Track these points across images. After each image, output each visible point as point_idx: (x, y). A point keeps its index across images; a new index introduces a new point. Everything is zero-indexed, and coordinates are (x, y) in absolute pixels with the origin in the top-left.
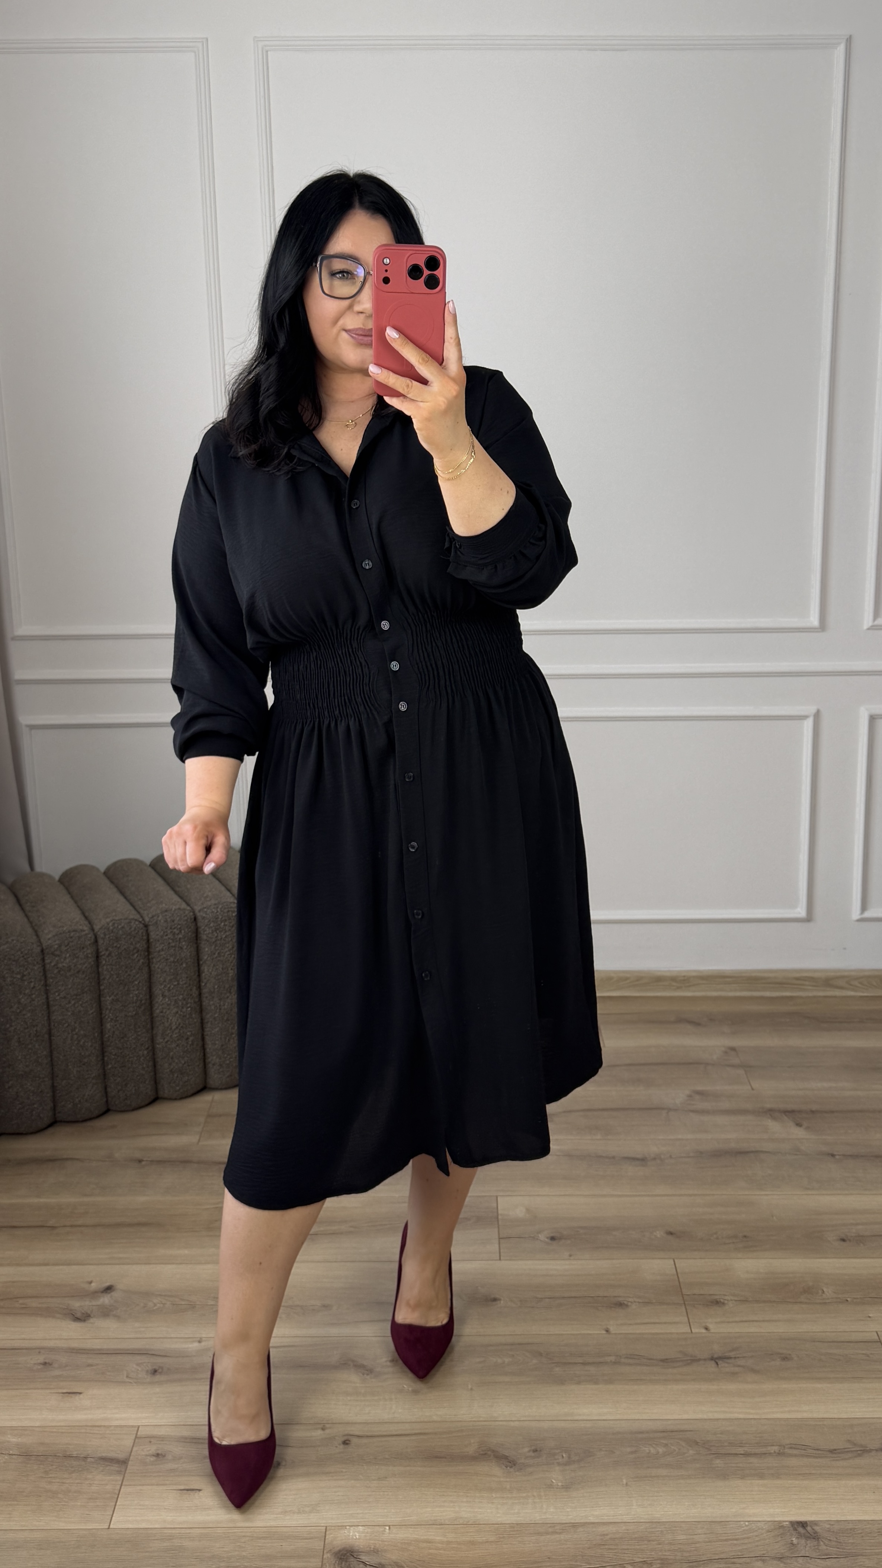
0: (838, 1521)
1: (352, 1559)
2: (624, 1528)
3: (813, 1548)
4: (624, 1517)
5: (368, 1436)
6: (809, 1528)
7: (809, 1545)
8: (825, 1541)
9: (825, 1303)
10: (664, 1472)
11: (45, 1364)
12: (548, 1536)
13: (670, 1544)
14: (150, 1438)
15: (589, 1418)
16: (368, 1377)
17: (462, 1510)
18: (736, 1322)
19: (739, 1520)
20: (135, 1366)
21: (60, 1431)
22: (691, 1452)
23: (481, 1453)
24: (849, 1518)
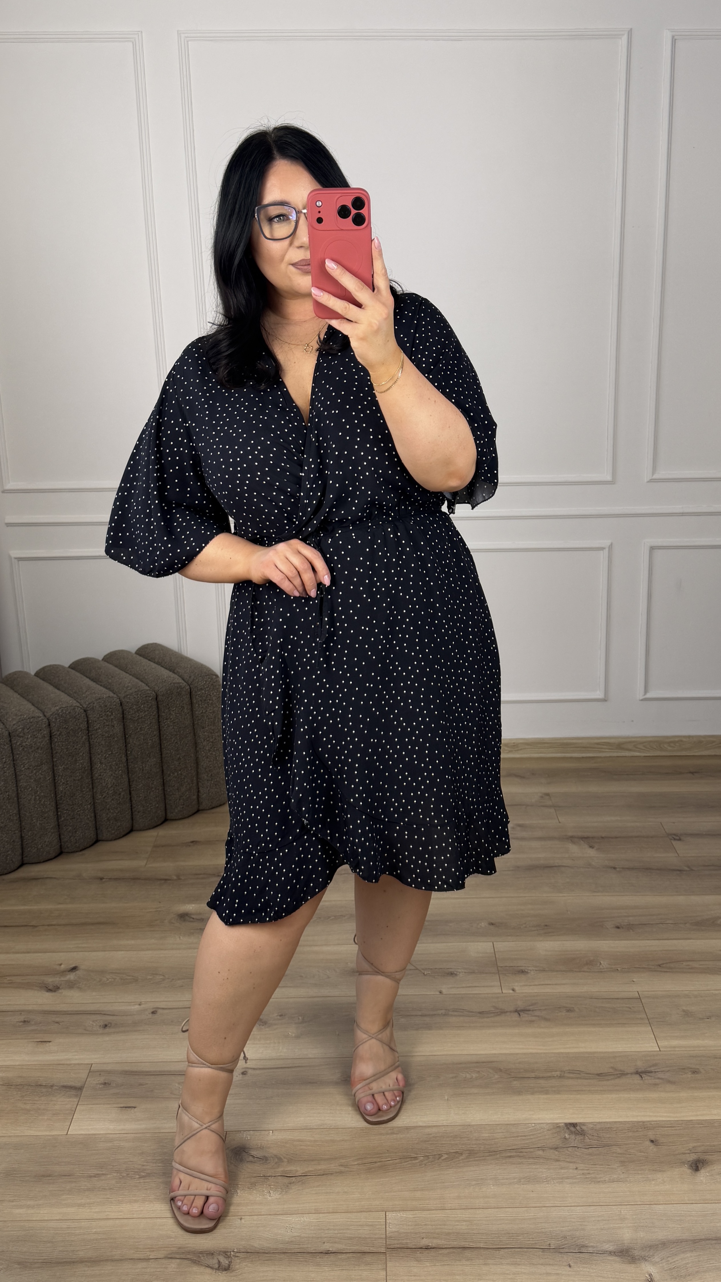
0: (599, 1123)
1: (244, 1154)
2: (444, 1129)
3: (581, 1141)
4: (445, 1122)
5: (260, 1069)
6: (578, 1128)
7: (577, 1139)
8: (589, 1136)
9: (602, 971)
10: (475, 1091)
11: (25, 1021)
12: (388, 1136)
13: (477, 1140)
14: (100, 1072)
15: (423, 1054)
16: (263, 1027)
17: (327, 1118)
18: (535, 985)
19: (528, 1122)
20: (91, 1023)
21: (34, 1068)
22: (496, 1076)
23: (343, 1079)
24: (607, 1120)
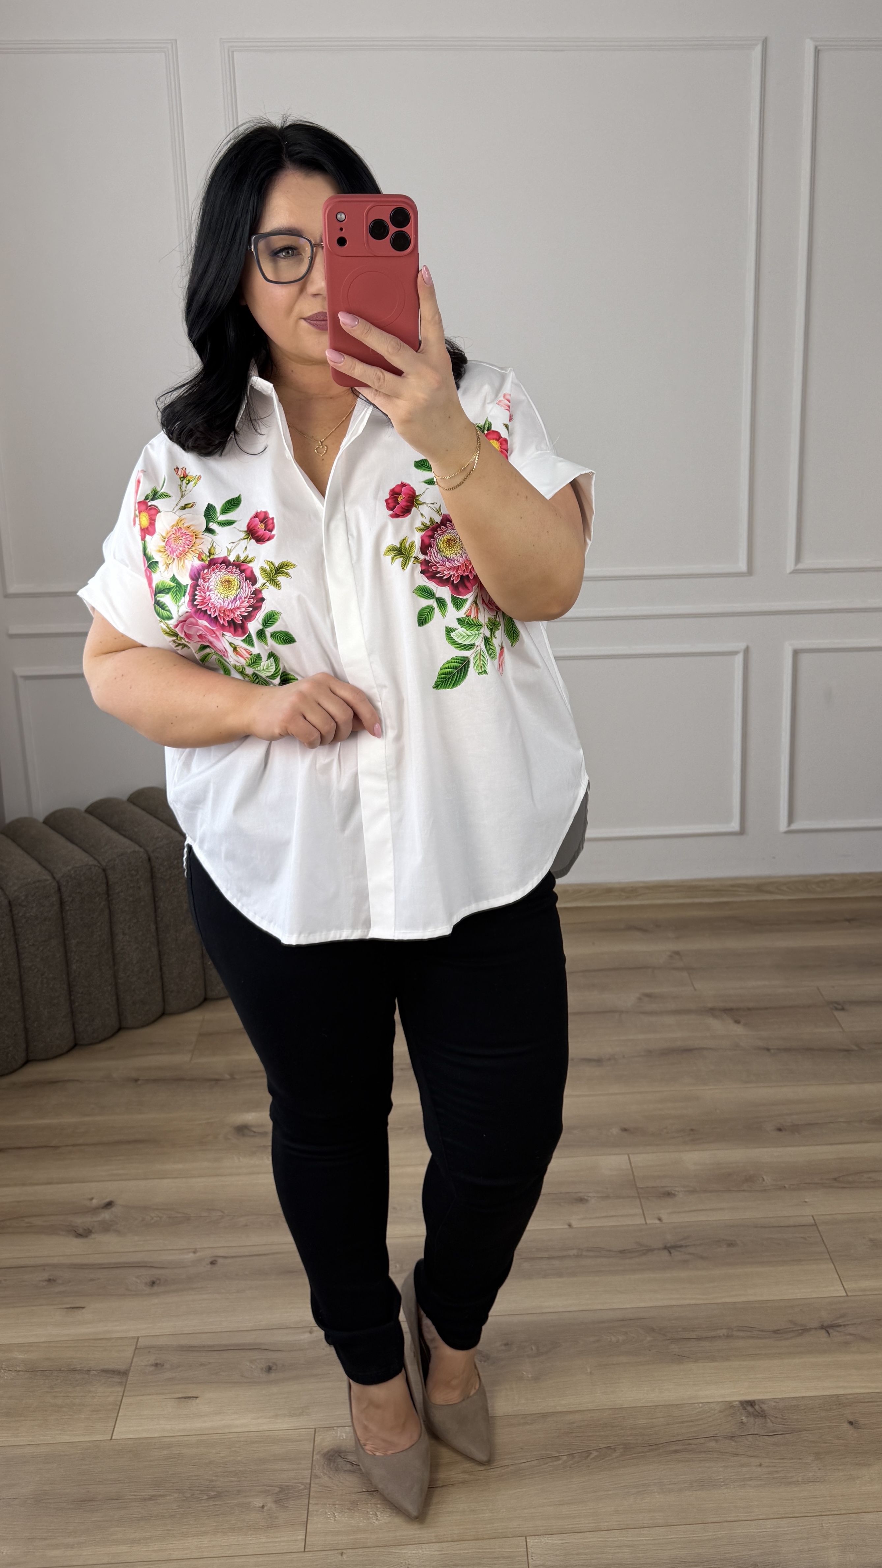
0: (783, 1399)
1: (340, 1460)
2: (589, 1415)
3: (761, 1425)
4: (589, 1405)
6: (757, 1407)
7: (757, 1423)
8: (771, 1418)
9: (765, 1190)
10: (624, 1359)
11: (49, 1280)
12: (520, 1428)
13: (632, 1429)
14: (149, 1349)
15: (554, 1310)
18: (685, 1212)
19: (693, 1402)
20: (134, 1279)
21: (65, 1345)
22: (649, 1339)
24: (793, 1395)
